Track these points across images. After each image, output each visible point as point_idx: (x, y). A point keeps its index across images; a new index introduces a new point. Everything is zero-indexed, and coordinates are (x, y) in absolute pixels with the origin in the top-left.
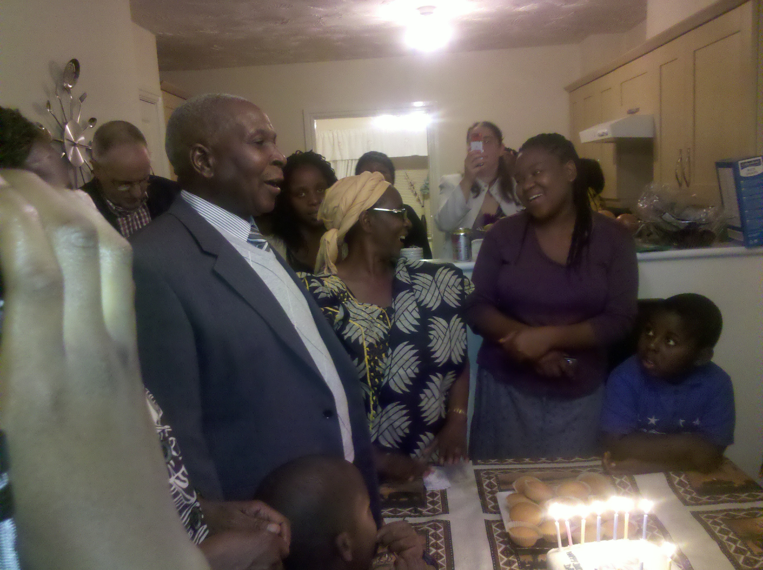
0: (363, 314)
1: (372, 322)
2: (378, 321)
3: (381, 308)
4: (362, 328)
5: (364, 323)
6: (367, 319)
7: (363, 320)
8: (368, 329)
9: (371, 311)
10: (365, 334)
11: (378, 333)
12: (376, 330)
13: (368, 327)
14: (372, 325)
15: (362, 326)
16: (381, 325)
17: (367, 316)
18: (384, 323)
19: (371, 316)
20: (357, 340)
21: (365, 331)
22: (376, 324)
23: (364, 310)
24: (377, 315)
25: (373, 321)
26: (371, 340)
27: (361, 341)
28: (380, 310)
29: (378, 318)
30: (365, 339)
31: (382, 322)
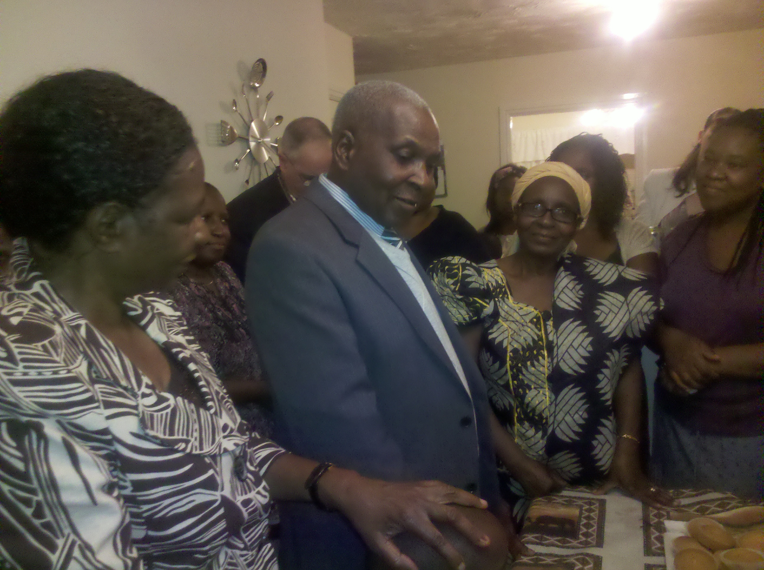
0: (515, 315)
1: (523, 325)
2: (530, 324)
3: (538, 311)
4: (510, 330)
5: (513, 326)
6: (517, 321)
7: (513, 321)
8: (515, 332)
9: (525, 313)
10: (511, 337)
11: (526, 338)
12: (525, 335)
13: (516, 331)
14: (522, 328)
15: (510, 328)
16: (532, 329)
17: (518, 318)
18: (537, 328)
19: (524, 318)
20: (501, 342)
21: (512, 335)
22: (526, 328)
23: (517, 310)
24: (531, 318)
25: (525, 324)
26: (516, 345)
27: (505, 344)
28: (536, 312)
29: (531, 321)
30: (510, 344)
31: (533, 327)
